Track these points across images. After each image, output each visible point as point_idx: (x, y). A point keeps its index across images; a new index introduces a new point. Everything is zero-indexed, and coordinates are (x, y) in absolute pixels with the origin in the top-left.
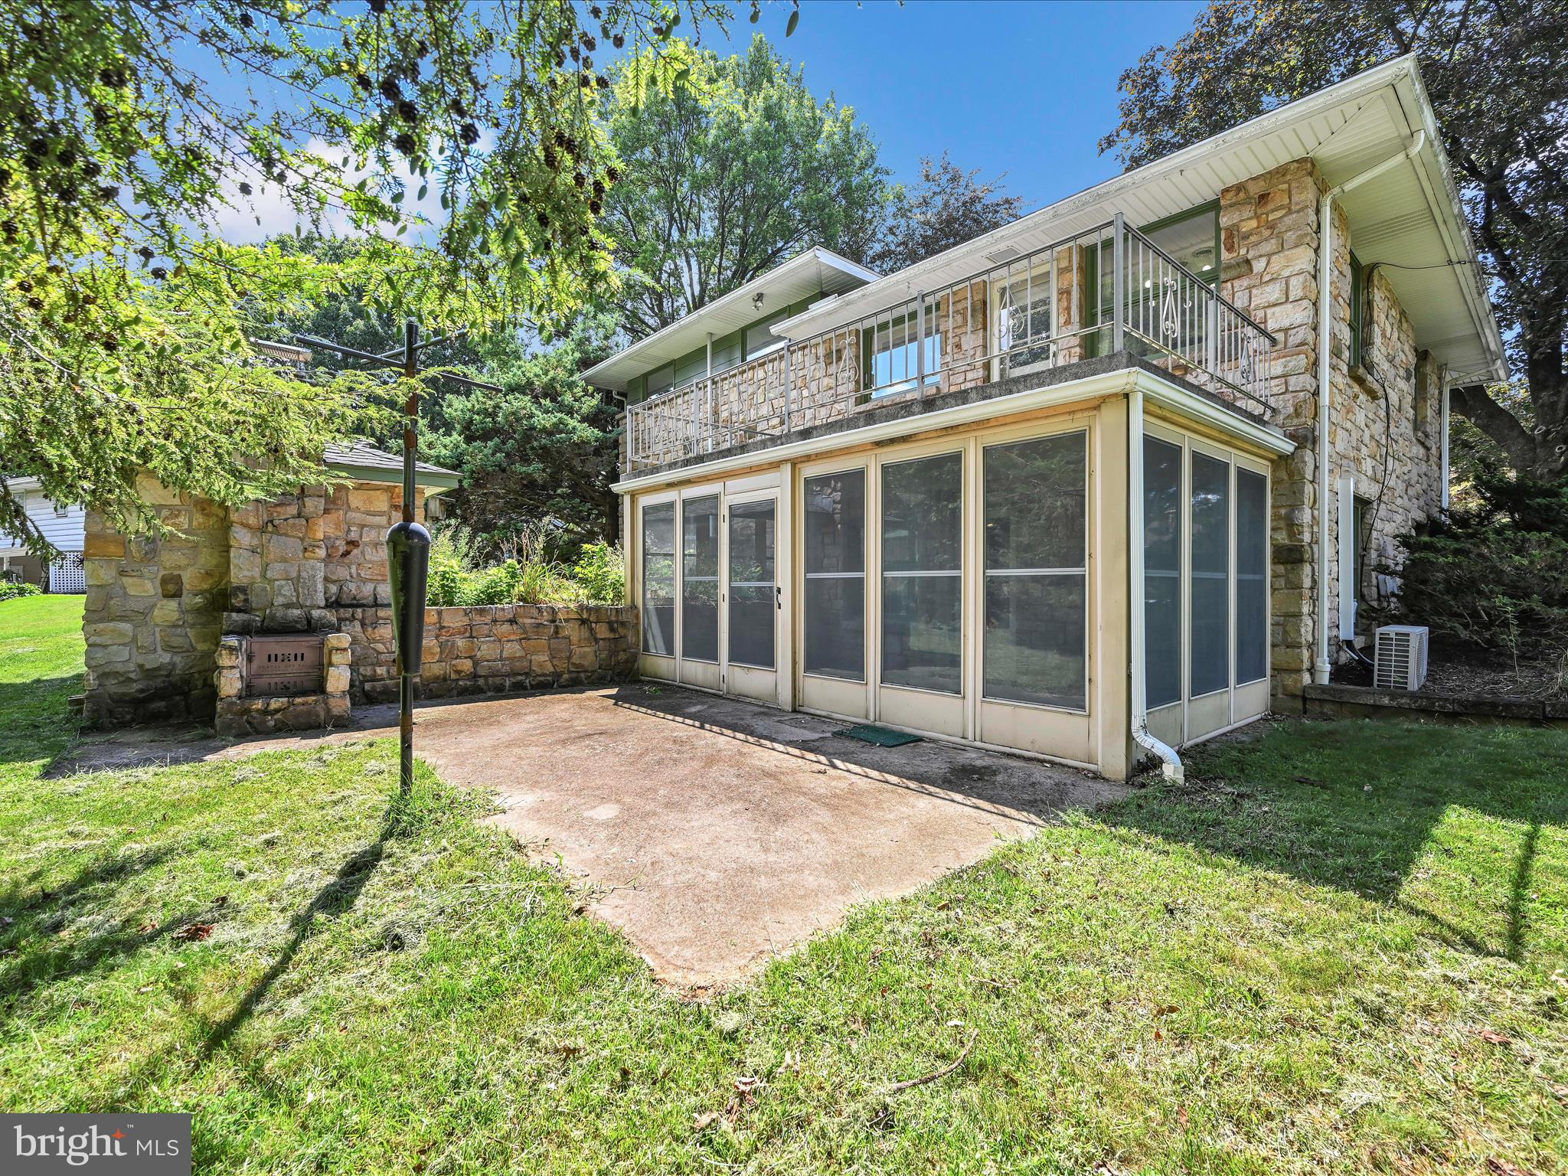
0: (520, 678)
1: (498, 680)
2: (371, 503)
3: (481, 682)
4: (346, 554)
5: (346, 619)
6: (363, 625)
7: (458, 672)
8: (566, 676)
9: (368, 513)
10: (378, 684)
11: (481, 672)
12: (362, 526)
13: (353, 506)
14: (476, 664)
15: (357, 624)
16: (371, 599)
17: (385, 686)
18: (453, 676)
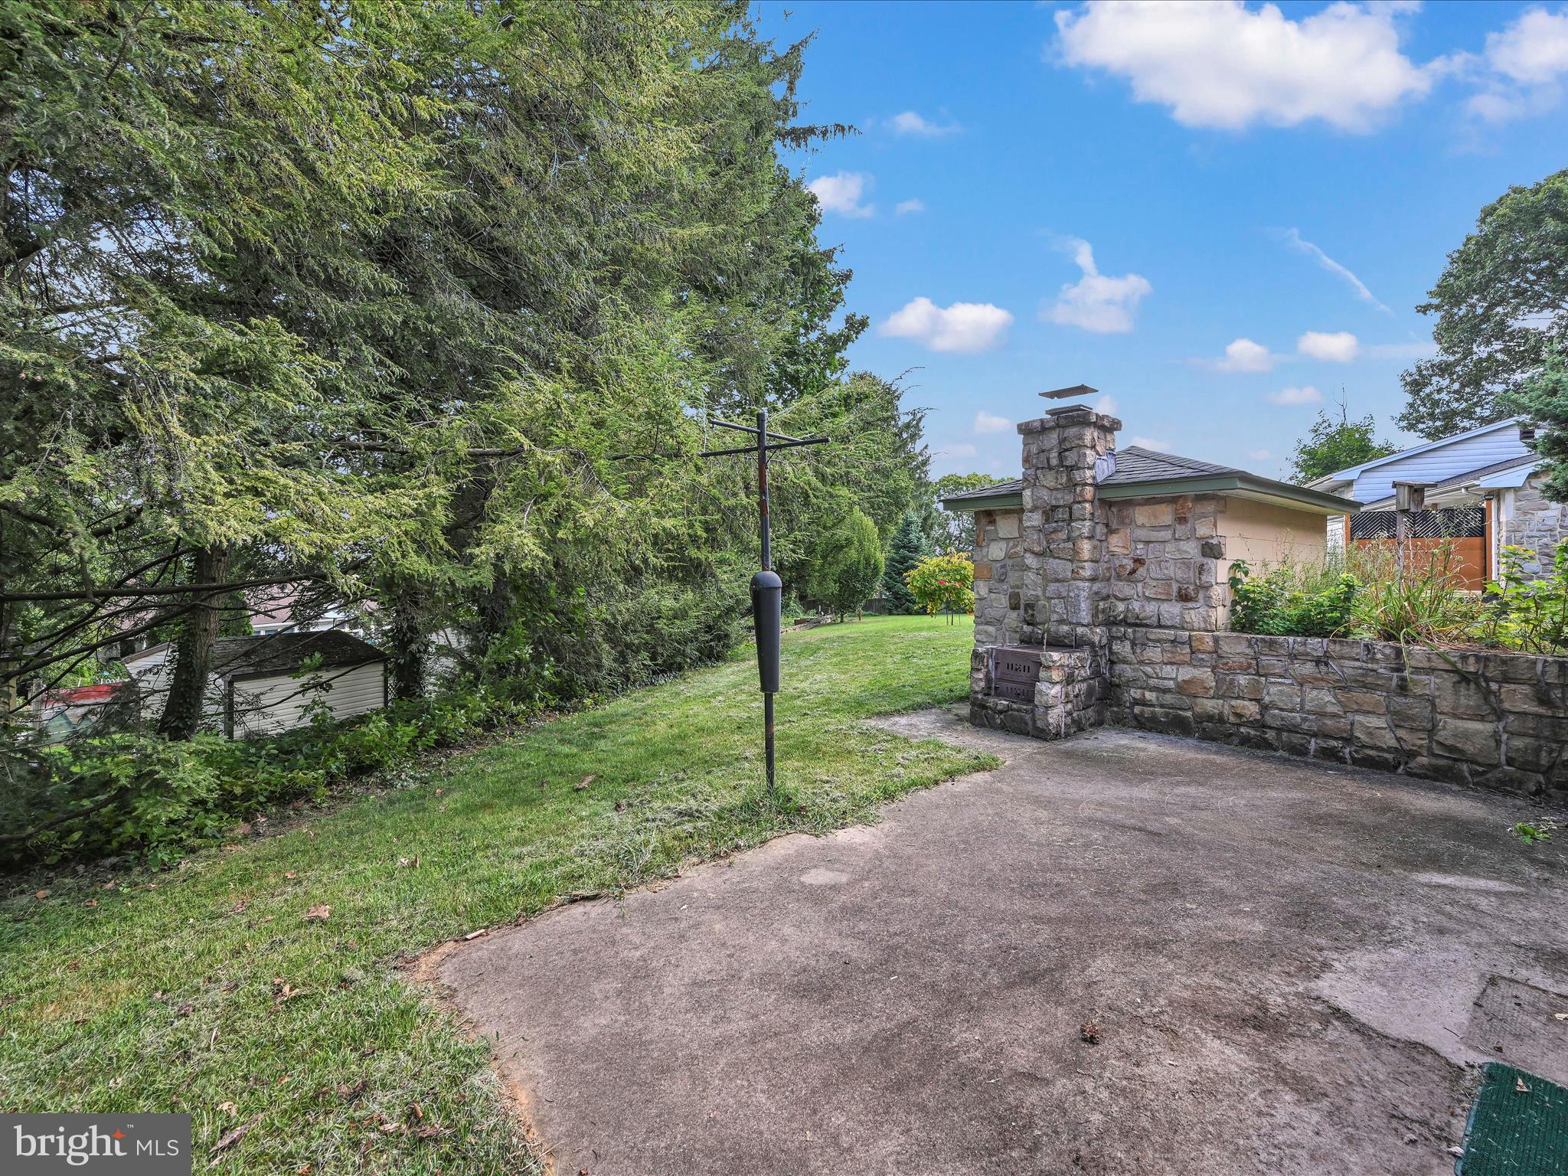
0: (1334, 743)
1: (1296, 739)
2: (1156, 517)
3: (1270, 735)
4: (1133, 572)
5: (1119, 638)
6: (1133, 644)
7: (1239, 716)
8: (1423, 760)
9: (1154, 528)
10: (1147, 710)
11: (1269, 720)
12: (1148, 542)
13: (1139, 523)
14: (1265, 708)
15: (1128, 644)
16: (1155, 619)
17: (1153, 713)
18: (1232, 719)
